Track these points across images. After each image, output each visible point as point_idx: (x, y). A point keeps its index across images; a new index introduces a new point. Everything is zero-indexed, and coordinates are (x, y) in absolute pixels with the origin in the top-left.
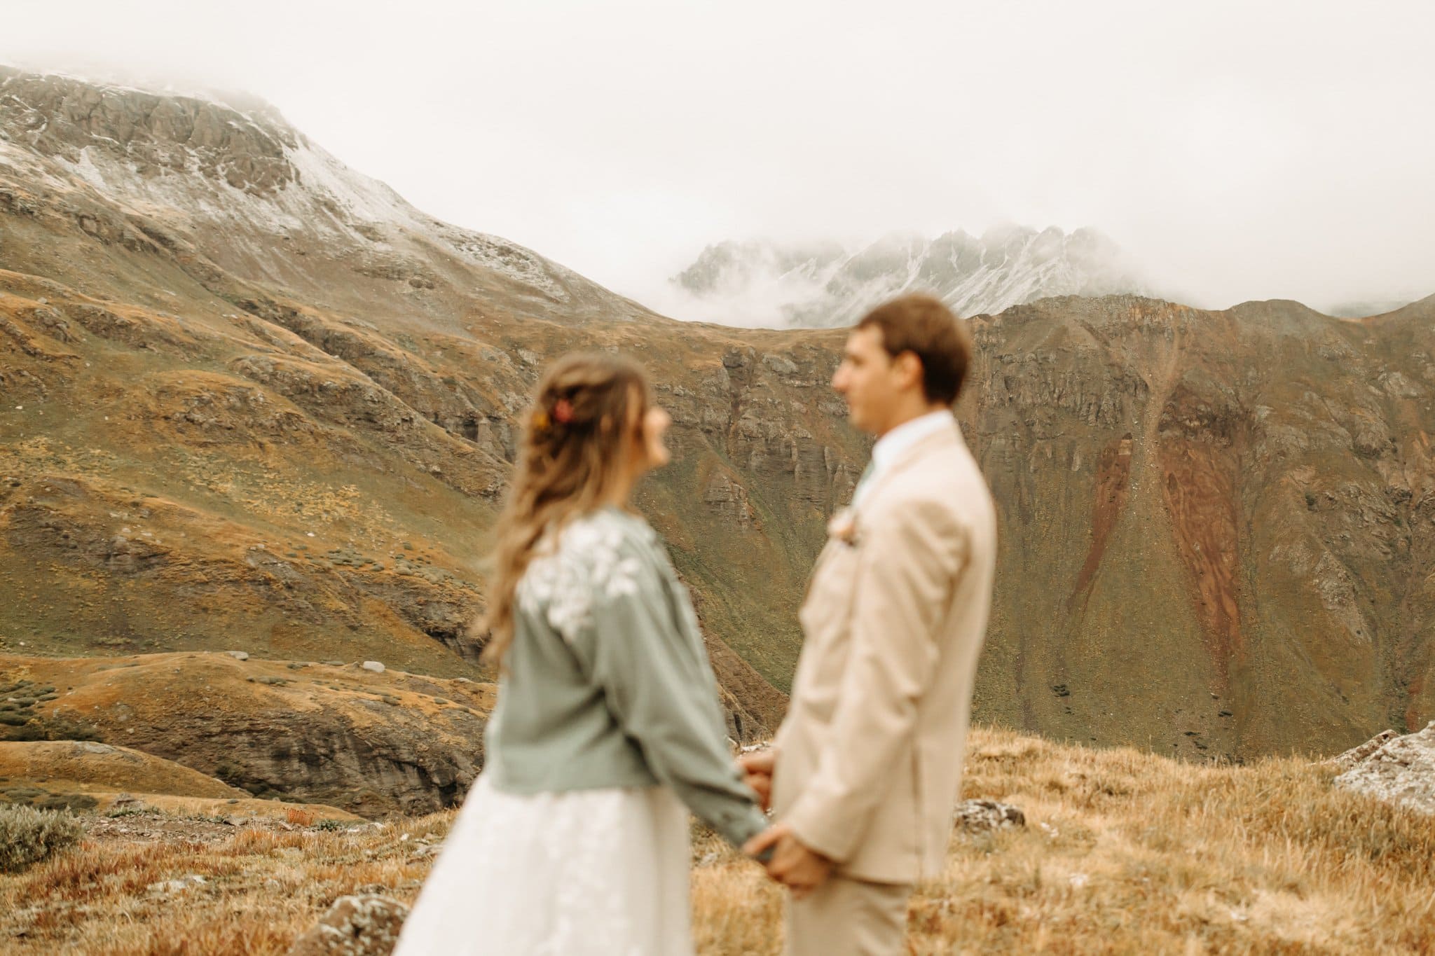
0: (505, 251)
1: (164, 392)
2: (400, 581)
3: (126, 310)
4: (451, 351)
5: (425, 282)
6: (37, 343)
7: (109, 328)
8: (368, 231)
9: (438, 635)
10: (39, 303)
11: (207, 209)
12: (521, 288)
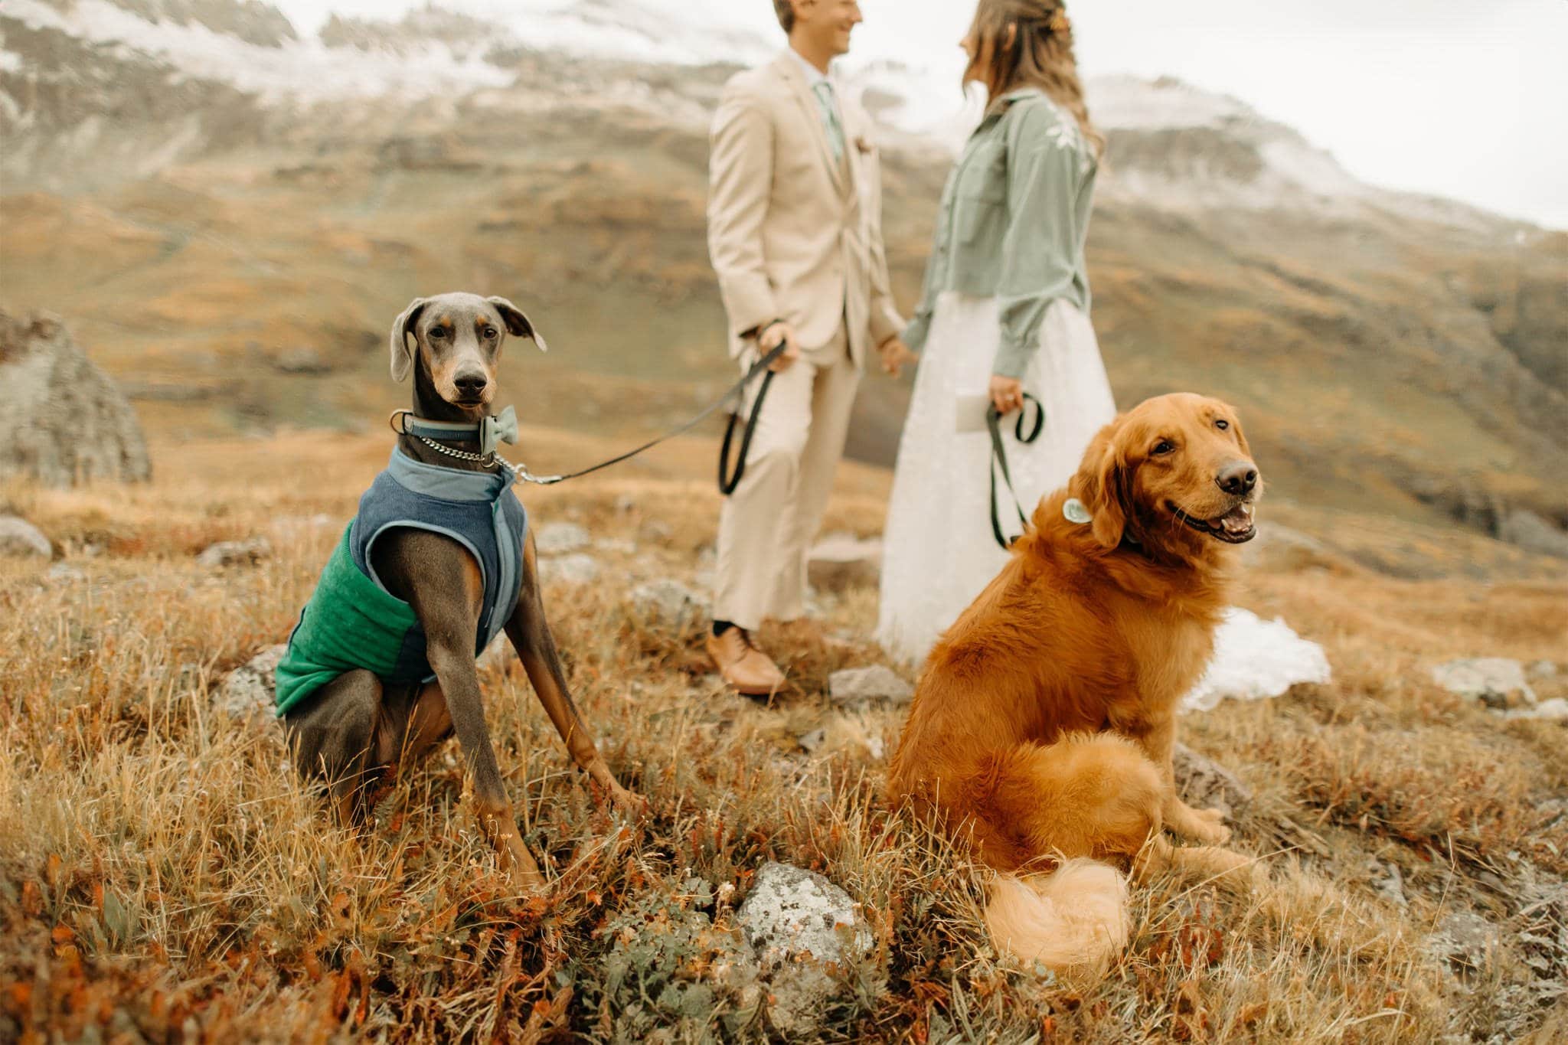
0: (1435, 202)
1: (1215, 327)
2: (1390, 460)
3: (1184, 274)
4: (1394, 284)
5: (1367, 233)
6: (1139, 299)
7: (1175, 286)
8: (1325, 200)
9: (1424, 498)
10: (1135, 275)
11: (1212, 200)
12: (1451, 229)
